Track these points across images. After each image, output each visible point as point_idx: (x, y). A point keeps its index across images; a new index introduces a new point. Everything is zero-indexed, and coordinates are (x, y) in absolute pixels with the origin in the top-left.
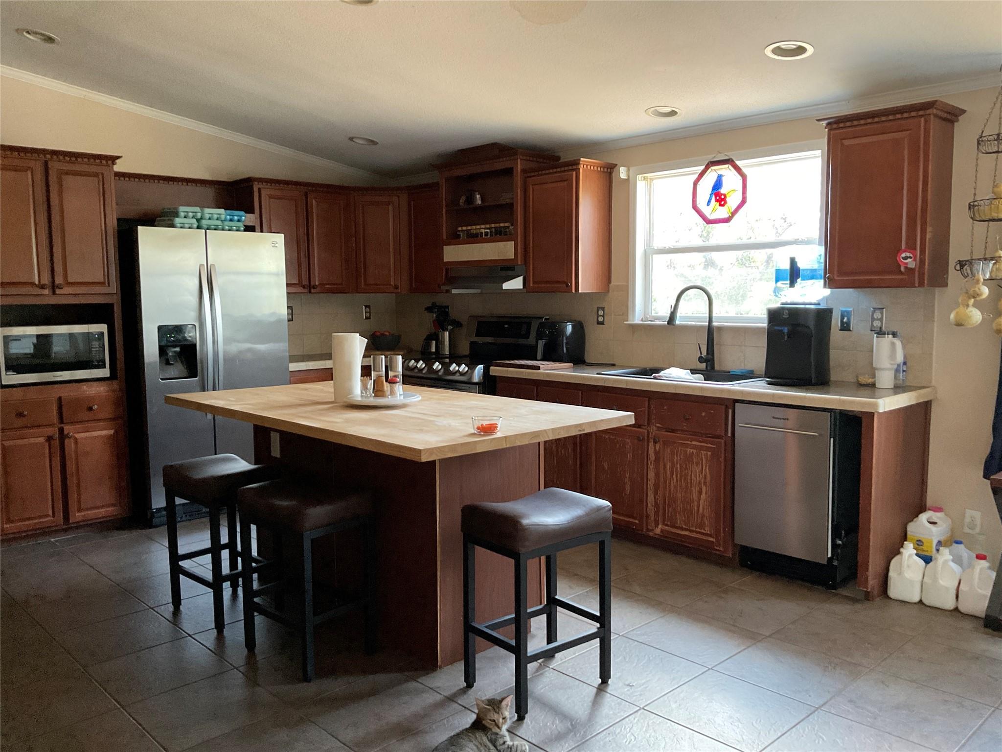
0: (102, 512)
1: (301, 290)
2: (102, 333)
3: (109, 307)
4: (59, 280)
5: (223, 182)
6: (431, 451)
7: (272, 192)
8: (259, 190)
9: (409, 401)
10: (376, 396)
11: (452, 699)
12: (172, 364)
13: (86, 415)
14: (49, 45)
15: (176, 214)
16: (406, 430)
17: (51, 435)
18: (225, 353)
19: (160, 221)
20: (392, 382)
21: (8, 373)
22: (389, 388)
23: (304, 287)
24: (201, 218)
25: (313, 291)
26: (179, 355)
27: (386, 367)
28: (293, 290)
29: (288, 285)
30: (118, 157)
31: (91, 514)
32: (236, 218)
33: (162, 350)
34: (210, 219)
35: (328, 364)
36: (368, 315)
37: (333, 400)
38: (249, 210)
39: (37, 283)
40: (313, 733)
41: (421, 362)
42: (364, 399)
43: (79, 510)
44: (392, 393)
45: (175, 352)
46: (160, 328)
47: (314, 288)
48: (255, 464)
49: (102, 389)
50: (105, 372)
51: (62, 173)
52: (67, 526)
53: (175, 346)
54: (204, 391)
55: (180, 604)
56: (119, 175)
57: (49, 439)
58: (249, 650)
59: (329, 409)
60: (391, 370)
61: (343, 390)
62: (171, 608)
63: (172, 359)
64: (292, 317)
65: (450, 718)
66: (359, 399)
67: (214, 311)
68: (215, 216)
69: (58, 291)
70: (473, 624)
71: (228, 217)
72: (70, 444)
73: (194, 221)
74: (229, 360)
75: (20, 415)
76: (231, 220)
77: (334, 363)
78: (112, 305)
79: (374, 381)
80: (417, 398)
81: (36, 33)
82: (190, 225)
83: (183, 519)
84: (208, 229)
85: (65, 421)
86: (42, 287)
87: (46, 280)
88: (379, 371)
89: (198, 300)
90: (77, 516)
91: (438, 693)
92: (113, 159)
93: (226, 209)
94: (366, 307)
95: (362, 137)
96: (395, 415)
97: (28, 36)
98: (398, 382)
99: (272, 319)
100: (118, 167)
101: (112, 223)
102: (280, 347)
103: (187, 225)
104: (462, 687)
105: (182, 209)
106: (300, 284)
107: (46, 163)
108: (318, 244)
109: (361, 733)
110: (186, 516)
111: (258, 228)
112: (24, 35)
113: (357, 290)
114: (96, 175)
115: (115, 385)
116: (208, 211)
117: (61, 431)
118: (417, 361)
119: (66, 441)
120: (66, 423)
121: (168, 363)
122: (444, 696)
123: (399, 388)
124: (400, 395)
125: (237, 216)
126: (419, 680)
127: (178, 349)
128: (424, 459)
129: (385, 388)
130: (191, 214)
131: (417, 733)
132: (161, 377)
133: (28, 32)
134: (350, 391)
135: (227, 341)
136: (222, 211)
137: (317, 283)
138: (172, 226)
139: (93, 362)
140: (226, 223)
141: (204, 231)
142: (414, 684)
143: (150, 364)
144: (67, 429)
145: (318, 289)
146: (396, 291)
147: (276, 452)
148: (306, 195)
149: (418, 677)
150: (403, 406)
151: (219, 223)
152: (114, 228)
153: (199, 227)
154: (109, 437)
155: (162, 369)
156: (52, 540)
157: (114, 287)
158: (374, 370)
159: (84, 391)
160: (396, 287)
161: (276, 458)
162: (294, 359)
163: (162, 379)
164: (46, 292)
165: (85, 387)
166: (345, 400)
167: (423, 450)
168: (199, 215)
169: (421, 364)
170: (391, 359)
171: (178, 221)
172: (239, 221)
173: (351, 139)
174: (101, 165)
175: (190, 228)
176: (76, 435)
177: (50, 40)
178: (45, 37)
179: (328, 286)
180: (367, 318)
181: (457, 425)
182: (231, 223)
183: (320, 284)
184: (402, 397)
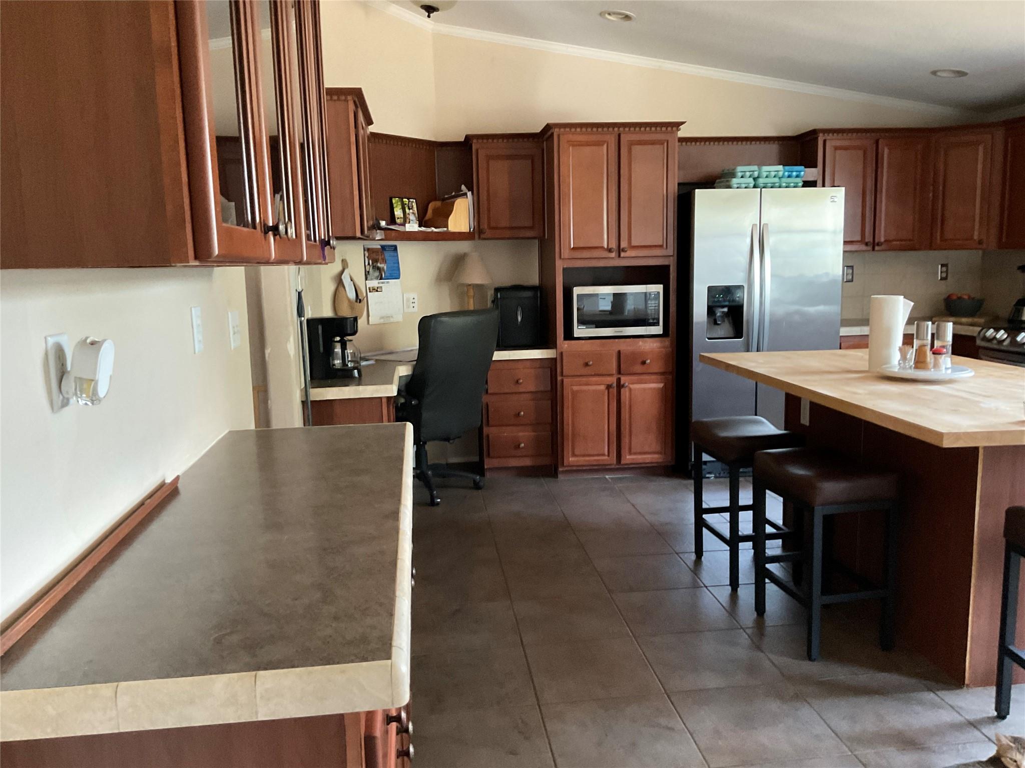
0: (648, 458)
1: (863, 247)
2: (659, 293)
3: (665, 269)
4: (624, 244)
5: (789, 137)
6: (958, 436)
7: (838, 143)
8: (825, 142)
9: (956, 376)
10: (916, 367)
11: (974, 725)
12: (718, 324)
13: (638, 368)
14: (627, 23)
15: (733, 175)
16: (936, 409)
17: (610, 383)
18: (771, 315)
19: (720, 182)
20: (936, 353)
21: (579, 327)
22: (933, 360)
23: (867, 244)
24: (758, 177)
25: (877, 248)
26: (726, 315)
27: (933, 335)
28: (850, 248)
29: (845, 243)
30: (683, 123)
31: (639, 458)
32: (794, 174)
33: (711, 311)
34: (767, 177)
35: (864, 330)
36: (944, 275)
37: (867, 369)
38: (812, 164)
39: (606, 247)
40: (806, 712)
41: (1002, 332)
42: (901, 371)
43: (630, 453)
44: (936, 365)
45: (723, 312)
46: (710, 289)
47: (878, 244)
48: (785, 430)
49: (655, 345)
50: (658, 330)
51: (632, 144)
52: (620, 466)
53: (723, 307)
54: (748, 351)
55: (702, 555)
56: (682, 140)
57: (609, 387)
58: (758, 614)
59: (859, 378)
60: (938, 339)
61: (879, 359)
62: (693, 557)
63: (720, 319)
64: (853, 277)
65: (968, 745)
66: (896, 370)
67: (763, 272)
68: (773, 174)
69: (622, 254)
70: (1011, 648)
71: (786, 174)
72: (625, 393)
73: (751, 180)
74: (775, 322)
75: (586, 365)
76: (789, 176)
77: (871, 330)
78: (668, 267)
79: (916, 350)
80: (968, 374)
81: (614, 13)
82: (746, 185)
83: (722, 475)
84: (764, 188)
85: (622, 372)
86: (610, 250)
87: (614, 245)
88: (923, 340)
89: (748, 261)
90: (628, 458)
91: (959, 713)
92: (677, 125)
93: (784, 165)
94: (942, 265)
95: (947, 68)
96: (932, 391)
97: (609, 17)
98: (944, 354)
99: (825, 280)
100: (683, 133)
101: (674, 188)
102: (831, 309)
103: (744, 186)
104: (990, 715)
105: (740, 169)
106: (863, 241)
107: (619, 135)
108: (888, 196)
109: (858, 728)
110: (724, 473)
111: (820, 182)
112: (607, 18)
113: (931, 247)
114: (661, 143)
115: (667, 342)
116: (765, 168)
117: (619, 380)
118: (997, 330)
119: (622, 390)
120: (623, 374)
121: (715, 323)
122: (965, 719)
123: (947, 361)
124: (947, 369)
125: (796, 171)
126: (937, 692)
127: (726, 310)
128: (947, 444)
129: (928, 359)
130: (748, 174)
131: (923, 749)
132: (709, 336)
133: (609, 14)
134: (887, 361)
135: (774, 302)
136: (780, 167)
137: (882, 240)
138: (729, 187)
139: (649, 320)
140: (784, 180)
141: (759, 189)
142: (932, 695)
143: (698, 323)
144: (624, 379)
145: (883, 247)
146: (980, 246)
147: (805, 419)
148: (877, 142)
149: (938, 690)
150: (950, 381)
151: (776, 180)
152: (674, 193)
153: (755, 187)
154: (659, 389)
155: (709, 329)
156: (607, 477)
157: (671, 250)
158: (917, 338)
159: (640, 346)
160: (980, 242)
161: (804, 425)
162: (846, 323)
163: (709, 339)
164: (613, 255)
165: (640, 342)
166: (878, 370)
167: (948, 434)
168: (756, 174)
169: (1002, 334)
170: (938, 327)
171: (734, 181)
172: (797, 176)
173: (934, 73)
174: (666, 132)
175: (746, 188)
176: (632, 386)
177: (627, 17)
178: (623, 16)
179: (895, 243)
180: (942, 279)
181: (1008, 409)
182: (790, 180)
183: (886, 241)
184: (949, 371)
